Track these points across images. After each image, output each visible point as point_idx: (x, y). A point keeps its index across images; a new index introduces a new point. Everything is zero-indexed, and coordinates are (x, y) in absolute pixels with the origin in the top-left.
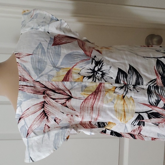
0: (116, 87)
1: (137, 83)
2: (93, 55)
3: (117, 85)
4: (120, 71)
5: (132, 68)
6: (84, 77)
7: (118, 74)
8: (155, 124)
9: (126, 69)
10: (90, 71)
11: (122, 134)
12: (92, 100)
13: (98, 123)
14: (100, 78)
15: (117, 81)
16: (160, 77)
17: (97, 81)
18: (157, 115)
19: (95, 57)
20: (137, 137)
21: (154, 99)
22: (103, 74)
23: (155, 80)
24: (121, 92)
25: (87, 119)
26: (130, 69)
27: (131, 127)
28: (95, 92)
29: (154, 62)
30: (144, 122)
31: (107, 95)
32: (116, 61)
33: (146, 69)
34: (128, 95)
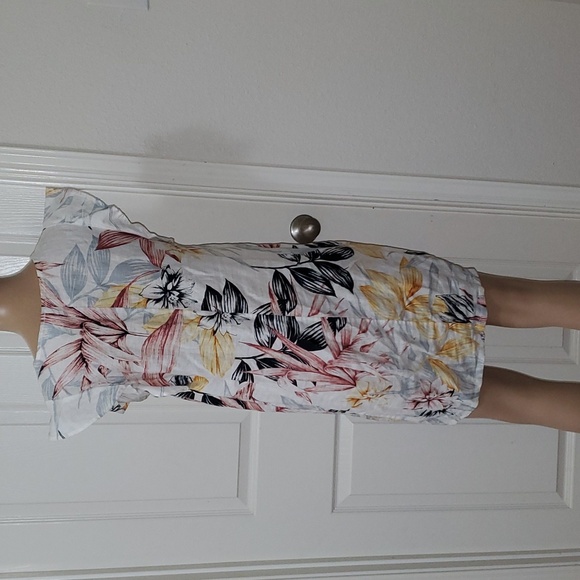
0: (203, 317)
1: (239, 310)
2: (164, 264)
3: (204, 313)
4: (210, 290)
5: (230, 287)
6: (149, 299)
7: (207, 294)
8: (271, 378)
9: (220, 287)
10: (160, 290)
11: (223, 400)
12: (160, 337)
13: (177, 378)
14: (175, 302)
15: (205, 307)
16: (276, 299)
17: (170, 306)
18: (272, 363)
19: (168, 266)
20: (249, 405)
21: (265, 335)
22: (181, 296)
23: (269, 305)
24: (211, 324)
25: (154, 369)
26: (226, 287)
27: (235, 383)
28: (167, 324)
29: (270, 274)
30: (252, 375)
31: (187, 329)
32: (201, 273)
33: (254, 288)
34: (223, 329)
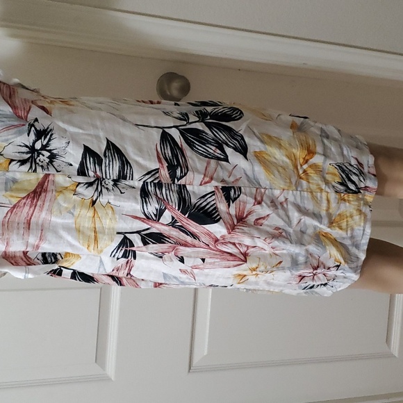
0: (79, 183)
1: (122, 176)
2: (31, 117)
3: (81, 179)
4: (88, 151)
5: (111, 146)
6: (12, 160)
7: (84, 157)
8: (156, 255)
9: (100, 148)
10: (26, 150)
11: (95, 277)
12: (26, 208)
13: (44, 255)
14: (45, 164)
15: (82, 171)
16: (166, 165)
17: (39, 169)
18: (159, 238)
19: (36, 120)
20: (124, 281)
21: (152, 208)
22: (52, 157)
23: (157, 171)
24: (89, 193)
25: (17, 247)
26: (108, 148)
27: (113, 261)
28: (35, 192)
29: (156, 135)
30: (134, 253)
31: (60, 198)
32: (81, 131)
33: (140, 150)
34: (103, 200)
